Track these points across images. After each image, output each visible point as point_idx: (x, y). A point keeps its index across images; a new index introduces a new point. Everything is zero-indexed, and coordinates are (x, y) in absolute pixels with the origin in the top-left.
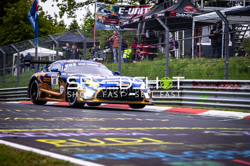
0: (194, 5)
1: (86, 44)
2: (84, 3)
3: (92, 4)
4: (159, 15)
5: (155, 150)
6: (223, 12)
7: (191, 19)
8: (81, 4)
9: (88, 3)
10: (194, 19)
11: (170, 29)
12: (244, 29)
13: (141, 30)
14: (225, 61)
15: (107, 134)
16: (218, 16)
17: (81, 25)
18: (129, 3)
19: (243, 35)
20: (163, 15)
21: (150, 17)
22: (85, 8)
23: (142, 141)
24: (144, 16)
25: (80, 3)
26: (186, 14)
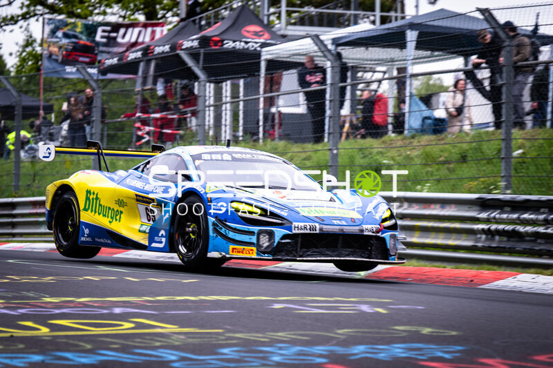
0: (266, 22)
1: (21, 110)
2: (18, 16)
3: (36, 18)
4: (187, 44)
5: (158, 344)
6: (328, 40)
7: (257, 55)
8: (12, 18)
9: (28, 16)
10: (263, 54)
11: (209, 77)
12: (378, 76)
13: (145, 79)
14: (330, 150)
15: (57, 311)
16: (316, 48)
17: (12, 67)
18: (121, 16)
19: (376, 91)
20: (196, 44)
21: (167, 48)
22: (21, 27)
23: (132, 325)
24: (152, 47)
25: (9, 17)
26: (247, 43)
